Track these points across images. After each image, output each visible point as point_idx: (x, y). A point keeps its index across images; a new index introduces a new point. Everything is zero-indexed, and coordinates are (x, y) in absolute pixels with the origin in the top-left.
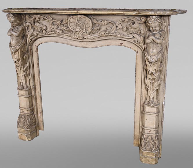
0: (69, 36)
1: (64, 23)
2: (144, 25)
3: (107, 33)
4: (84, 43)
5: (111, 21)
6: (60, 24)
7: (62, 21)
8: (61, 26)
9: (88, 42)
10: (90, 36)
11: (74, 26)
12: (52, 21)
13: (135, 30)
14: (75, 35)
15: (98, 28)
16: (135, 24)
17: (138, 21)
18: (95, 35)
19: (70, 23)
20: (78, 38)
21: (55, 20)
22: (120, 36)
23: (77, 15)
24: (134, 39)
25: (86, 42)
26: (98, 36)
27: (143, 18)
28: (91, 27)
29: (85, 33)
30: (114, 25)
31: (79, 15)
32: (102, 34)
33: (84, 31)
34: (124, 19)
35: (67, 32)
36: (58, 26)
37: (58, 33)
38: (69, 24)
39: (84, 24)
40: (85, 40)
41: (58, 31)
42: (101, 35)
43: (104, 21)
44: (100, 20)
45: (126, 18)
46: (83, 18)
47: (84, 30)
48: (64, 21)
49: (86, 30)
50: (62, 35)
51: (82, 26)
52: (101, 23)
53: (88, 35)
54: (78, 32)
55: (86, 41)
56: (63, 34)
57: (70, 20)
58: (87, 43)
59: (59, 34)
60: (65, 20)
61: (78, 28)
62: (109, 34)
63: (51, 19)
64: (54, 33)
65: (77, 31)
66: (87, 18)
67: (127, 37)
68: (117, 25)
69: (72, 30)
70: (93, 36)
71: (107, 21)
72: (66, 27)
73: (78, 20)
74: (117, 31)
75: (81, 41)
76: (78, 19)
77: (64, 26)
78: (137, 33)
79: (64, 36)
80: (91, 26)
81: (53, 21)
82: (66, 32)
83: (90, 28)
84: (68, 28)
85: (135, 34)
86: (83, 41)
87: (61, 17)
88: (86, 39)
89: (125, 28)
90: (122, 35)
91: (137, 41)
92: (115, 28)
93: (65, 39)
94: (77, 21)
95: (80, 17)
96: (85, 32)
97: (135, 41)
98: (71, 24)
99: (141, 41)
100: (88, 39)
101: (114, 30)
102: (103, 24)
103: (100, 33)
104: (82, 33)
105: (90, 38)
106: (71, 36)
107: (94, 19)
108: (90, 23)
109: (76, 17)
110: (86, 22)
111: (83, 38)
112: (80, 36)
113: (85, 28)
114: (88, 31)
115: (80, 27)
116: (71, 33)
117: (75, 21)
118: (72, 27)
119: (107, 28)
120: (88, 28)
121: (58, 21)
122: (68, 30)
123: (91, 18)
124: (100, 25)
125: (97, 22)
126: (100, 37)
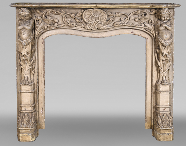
0: (82, 27)
1: (78, 16)
3: (122, 23)
4: (96, 33)
5: (124, 13)
6: (74, 16)
7: (76, 15)
8: (74, 19)
9: (101, 32)
10: (104, 26)
11: (89, 18)
12: (65, 15)
13: (146, 20)
14: (90, 26)
15: (113, 19)
16: (147, 15)
17: (149, 13)
18: (109, 26)
19: (85, 16)
20: (92, 29)
21: (69, 14)
22: (133, 26)
25: (98, 33)
26: (112, 26)
28: (106, 19)
29: (101, 24)
30: (128, 16)
31: (95, 9)
32: (116, 25)
33: (99, 23)
35: (81, 24)
37: (72, 25)
39: (99, 16)
40: (98, 31)
41: (72, 23)
42: (116, 26)
43: (118, 13)
45: (138, 10)
46: (98, 12)
47: (99, 22)
48: (78, 14)
50: (75, 27)
52: (116, 15)
53: (103, 26)
54: (93, 24)
57: (85, 13)
59: (72, 26)
61: (94, 20)
63: (65, 12)
64: (67, 25)
65: (92, 23)
66: (103, 12)
67: (139, 26)
68: (130, 16)
69: (87, 22)
70: (107, 26)
72: (80, 19)
73: (93, 13)
76: (94, 12)
79: (77, 28)
80: (106, 18)
81: (67, 14)
82: (79, 24)
83: (105, 20)
84: (83, 20)
85: (147, 24)
86: (96, 31)
88: (100, 29)
89: (138, 19)
90: (135, 25)
91: (148, 29)
92: (129, 19)
94: (92, 13)
95: (96, 11)
96: (100, 24)
97: (146, 29)
98: (87, 17)
99: (152, 29)
100: (102, 29)
101: (128, 21)
102: (117, 16)
103: (114, 24)
104: (97, 24)
105: (104, 28)
106: (85, 27)
107: (109, 12)
108: (105, 15)
109: (92, 10)
110: (101, 15)
111: (98, 28)
112: (95, 27)
113: (100, 20)
114: (103, 23)
115: (95, 19)
116: (86, 25)
117: (90, 13)
118: (87, 19)
119: (121, 19)
120: (103, 20)
121: (72, 14)
122: (82, 22)
123: (105, 11)
124: (114, 17)
125: (111, 14)
126: (114, 27)
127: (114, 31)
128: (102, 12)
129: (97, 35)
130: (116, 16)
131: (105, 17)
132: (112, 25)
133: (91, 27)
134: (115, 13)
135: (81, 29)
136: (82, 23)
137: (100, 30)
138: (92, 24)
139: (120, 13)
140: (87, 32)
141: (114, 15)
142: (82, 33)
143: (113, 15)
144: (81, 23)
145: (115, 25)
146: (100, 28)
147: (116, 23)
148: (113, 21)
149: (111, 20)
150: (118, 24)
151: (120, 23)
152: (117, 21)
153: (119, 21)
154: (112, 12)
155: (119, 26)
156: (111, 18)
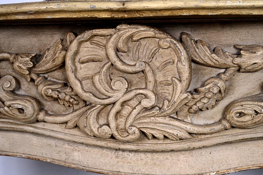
0: (70, 124)
1: (49, 66)
4: (143, 155)
6: (30, 70)
7: (36, 59)
8: (32, 80)
9: (163, 151)
10: (177, 123)
11: (97, 78)
14: (102, 121)
15: (221, 84)
18: (200, 120)
19: (78, 64)
20: (116, 134)
21: (6, 55)
23: (114, 27)
25: (149, 155)
26: (220, 121)
28: (185, 83)
29: (156, 111)
31: (124, 26)
32: (241, 114)
33: (146, 103)
35: (62, 108)
36: (18, 82)
37: (16, 112)
38: (75, 71)
39: (148, 69)
40: (148, 144)
41: (19, 104)
42: (236, 120)
43: (251, 49)
44: (229, 46)
46: (143, 42)
47: (146, 97)
48: (48, 56)
49: (156, 94)
50: (38, 121)
51: (135, 79)
52: (238, 60)
53: (167, 120)
54: (117, 107)
55: (156, 147)
56: (41, 116)
57: (76, 53)
58: (156, 155)
59: (20, 116)
60: (51, 52)
61: (120, 85)
65: (114, 103)
66: (166, 41)
69: (86, 96)
70: (192, 124)
72: (55, 83)
73: (117, 50)
75: (124, 150)
76: (121, 45)
77: (46, 78)
79: (48, 126)
80: (186, 75)
82: (56, 107)
83: (180, 87)
84: (68, 90)
86: (141, 148)
87: (35, 39)
88: (154, 137)
93: (52, 142)
94: (112, 53)
95: (131, 37)
96: (153, 107)
98: (84, 70)
100: (165, 137)
102: (244, 66)
103: (227, 109)
104: (135, 112)
105: (175, 132)
106: (81, 125)
107: (200, 45)
108: (180, 60)
109: (111, 35)
110: (160, 59)
111: (143, 133)
112: (127, 126)
113: (151, 86)
114: (166, 103)
115: (130, 83)
116: (83, 113)
117: (103, 53)
118: (87, 84)
120: (171, 88)
121: (20, 58)
122: (67, 98)
123: (181, 41)
124: (228, 72)
125: (213, 55)
126: (229, 127)
127: (229, 147)
128: (161, 43)
129: (146, 163)
130: (239, 69)
131: (179, 73)
132: (219, 117)
133: (108, 125)
134: (234, 51)
135: (67, 131)
136: (67, 105)
137: (155, 141)
138: (114, 111)
139: (261, 52)
140: (96, 150)
141: (229, 61)
142: (76, 154)
143: (221, 60)
144: (61, 102)
145: (232, 115)
146: (153, 132)
147: (239, 104)
148: (222, 95)
149: (211, 89)
150: (249, 110)
151: (260, 108)
152: (245, 96)
153: (254, 96)
154: (217, 43)
155: (253, 123)
156: (213, 80)
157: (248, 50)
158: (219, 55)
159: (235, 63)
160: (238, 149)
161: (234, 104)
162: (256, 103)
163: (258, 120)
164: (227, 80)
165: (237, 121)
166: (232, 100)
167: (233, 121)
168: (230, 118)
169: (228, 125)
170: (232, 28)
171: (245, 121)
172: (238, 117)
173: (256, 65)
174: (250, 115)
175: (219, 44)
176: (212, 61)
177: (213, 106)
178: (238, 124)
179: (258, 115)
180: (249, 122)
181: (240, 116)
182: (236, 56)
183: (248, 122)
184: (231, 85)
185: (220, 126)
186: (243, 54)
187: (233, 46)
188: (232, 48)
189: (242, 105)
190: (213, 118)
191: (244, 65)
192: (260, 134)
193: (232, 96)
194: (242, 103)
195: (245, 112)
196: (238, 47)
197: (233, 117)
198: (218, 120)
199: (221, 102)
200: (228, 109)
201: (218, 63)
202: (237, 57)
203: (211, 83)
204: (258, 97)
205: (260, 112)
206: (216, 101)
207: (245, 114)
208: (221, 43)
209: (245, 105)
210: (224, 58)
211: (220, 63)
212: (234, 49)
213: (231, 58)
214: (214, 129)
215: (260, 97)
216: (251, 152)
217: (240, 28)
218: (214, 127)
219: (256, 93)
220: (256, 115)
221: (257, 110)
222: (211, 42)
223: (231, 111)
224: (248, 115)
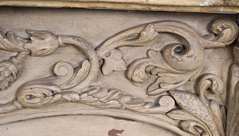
2: (225, 54)
3: (58, 90)
5: (74, 37)
13: (186, 78)
15: (12, 68)
16: (191, 53)
17: (201, 40)
22: (116, 103)
24: (179, 115)
27: (224, 28)
30: (92, 55)
34: (138, 31)
42: (26, 101)
43: (40, 35)
44: (21, 30)
45: (146, 25)
52: (28, 46)
62: (66, 97)
67: (148, 106)
68: (102, 53)
71: (57, 37)
74: (99, 83)
78: (191, 88)
85: (188, 96)
89: (143, 68)
90: (127, 99)
91: (193, 124)
92: (95, 67)
97: (184, 125)
99: (213, 126)
101: (91, 77)
119: (56, 70)
124: (19, 56)
125: (5, 40)
126: (21, 108)
132: (12, 98)
134: (26, 36)
139: (49, 39)
141: (20, 46)
143: (12, 45)
145: (23, 97)
147: (29, 87)
148: (14, 78)
149: (2, 73)
150: (38, 93)
151: (48, 92)
152: (37, 79)
153: (45, 79)
154: (10, 28)
155: (43, 105)
156: (4, 64)
157: (37, 37)
158: (11, 40)
159: (26, 48)
160: (32, 125)
161: (25, 86)
162: (45, 87)
163: (47, 102)
164: (19, 64)
165: (28, 103)
166: (24, 82)
167: (24, 103)
168: (21, 100)
169: (19, 106)
170: (24, 13)
171: (35, 103)
172: (28, 99)
173: (45, 50)
174: (39, 97)
175: (12, 29)
176: (4, 45)
177: (6, 87)
178: (29, 105)
179: (47, 98)
180: (39, 104)
181: (31, 98)
182: (27, 41)
183: (37, 104)
184: (23, 68)
185: (13, 106)
186: (33, 40)
187: (25, 31)
188: (24, 32)
189: (32, 89)
190: (6, 98)
191: (34, 51)
192: (51, 113)
193: (24, 78)
194: (32, 86)
195: (34, 95)
196: (29, 32)
197: (24, 99)
198: (12, 100)
199: (14, 83)
200: (20, 91)
201: (10, 47)
202: (28, 43)
203: (3, 66)
204: (47, 80)
205: (48, 95)
206: (9, 83)
207: (35, 97)
208: (13, 28)
209: (35, 88)
210: (16, 42)
211: (11, 47)
212: (26, 34)
213: (22, 43)
214: (7, 109)
215: (49, 80)
216: (45, 128)
217: (31, 14)
218: (7, 108)
219: (47, 76)
220: (45, 97)
221: (45, 94)
222: (4, 26)
223: (22, 94)
224: (38, 97)
